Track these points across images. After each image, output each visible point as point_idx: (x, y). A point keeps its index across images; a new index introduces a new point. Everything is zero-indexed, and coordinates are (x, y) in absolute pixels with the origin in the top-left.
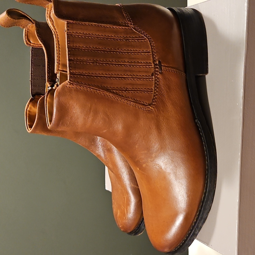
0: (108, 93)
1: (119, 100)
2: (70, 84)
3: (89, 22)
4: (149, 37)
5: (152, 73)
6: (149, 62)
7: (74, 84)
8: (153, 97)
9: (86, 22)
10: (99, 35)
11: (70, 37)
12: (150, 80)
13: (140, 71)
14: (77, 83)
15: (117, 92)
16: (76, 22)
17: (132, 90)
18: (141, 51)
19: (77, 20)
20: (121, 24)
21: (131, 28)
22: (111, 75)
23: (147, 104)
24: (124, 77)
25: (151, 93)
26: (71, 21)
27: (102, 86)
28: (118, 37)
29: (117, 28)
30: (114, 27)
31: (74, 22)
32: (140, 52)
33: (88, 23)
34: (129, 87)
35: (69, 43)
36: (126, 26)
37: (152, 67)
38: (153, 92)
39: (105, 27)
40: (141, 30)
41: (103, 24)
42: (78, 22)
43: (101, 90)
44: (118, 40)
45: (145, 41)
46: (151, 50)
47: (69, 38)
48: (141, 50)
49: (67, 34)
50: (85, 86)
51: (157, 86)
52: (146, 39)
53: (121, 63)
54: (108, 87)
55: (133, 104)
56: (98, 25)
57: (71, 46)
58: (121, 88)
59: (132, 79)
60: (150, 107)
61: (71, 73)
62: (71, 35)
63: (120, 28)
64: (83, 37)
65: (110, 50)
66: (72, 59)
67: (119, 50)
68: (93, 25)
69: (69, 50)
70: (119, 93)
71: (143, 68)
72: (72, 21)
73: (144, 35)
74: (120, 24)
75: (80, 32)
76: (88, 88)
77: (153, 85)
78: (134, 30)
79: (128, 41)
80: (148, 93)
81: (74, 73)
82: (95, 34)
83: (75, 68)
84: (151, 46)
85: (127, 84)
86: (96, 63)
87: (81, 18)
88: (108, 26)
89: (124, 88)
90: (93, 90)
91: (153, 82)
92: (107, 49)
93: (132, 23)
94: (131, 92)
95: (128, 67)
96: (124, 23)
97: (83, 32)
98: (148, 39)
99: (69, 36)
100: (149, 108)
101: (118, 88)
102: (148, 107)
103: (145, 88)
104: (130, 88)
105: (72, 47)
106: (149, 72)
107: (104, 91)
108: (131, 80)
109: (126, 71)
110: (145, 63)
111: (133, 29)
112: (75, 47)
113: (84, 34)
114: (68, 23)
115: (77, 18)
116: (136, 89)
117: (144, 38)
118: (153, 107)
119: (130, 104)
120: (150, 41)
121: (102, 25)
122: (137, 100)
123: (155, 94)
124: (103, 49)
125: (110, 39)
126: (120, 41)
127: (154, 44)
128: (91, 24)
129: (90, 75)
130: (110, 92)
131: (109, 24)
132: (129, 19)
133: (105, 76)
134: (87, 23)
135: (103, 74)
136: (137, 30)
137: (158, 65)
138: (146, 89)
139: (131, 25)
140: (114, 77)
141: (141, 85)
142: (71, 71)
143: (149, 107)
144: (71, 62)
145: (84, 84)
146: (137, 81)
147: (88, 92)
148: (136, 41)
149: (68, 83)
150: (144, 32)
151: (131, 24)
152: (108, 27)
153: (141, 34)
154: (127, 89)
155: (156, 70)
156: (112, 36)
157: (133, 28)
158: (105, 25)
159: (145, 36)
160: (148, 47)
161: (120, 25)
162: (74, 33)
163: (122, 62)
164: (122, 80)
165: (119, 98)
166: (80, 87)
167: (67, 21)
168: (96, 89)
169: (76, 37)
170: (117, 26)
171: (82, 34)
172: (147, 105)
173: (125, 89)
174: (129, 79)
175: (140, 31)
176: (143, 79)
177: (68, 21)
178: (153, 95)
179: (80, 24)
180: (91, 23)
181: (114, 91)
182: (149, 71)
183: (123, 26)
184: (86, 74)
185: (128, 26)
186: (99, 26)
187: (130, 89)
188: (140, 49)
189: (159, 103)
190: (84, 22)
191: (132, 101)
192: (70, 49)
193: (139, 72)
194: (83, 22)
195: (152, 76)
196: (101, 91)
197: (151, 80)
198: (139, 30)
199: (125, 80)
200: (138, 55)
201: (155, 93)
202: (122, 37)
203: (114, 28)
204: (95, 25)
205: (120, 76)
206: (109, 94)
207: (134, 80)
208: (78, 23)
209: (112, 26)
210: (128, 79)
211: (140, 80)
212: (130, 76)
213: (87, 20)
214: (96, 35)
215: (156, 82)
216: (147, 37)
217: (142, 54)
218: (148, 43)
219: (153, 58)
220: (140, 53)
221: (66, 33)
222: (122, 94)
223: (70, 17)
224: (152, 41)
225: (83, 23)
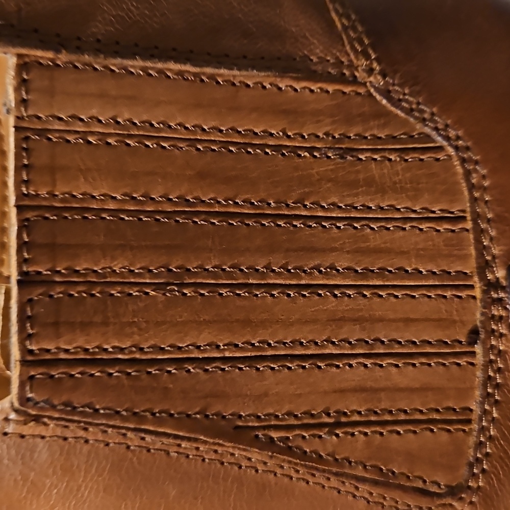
0: (239, 449)
1: (298, 479)
2: (22, 419)
3: (144, 58)
4: (458, 138)
5: (470, 327)
6: (459, 269)
7: (50, 418)
8: (471, 452)
9: (133, 56)
10: (204, 130)
11: (31, 145)
12: (458, 364)
13: (412, 316)
14: (67, 413)
15: (288, 438)
16: (73, 57)
17: (368, 423)
18: (415, 211)
19: (79, 50)
20: (319, 68)
21: (369, 91)
22: (259, 349)
23: (439, 485)
24: (327, 351)
25: (464, 431)
26: (39, 53)
27: (207, 416)
28: (303, 137)
29: (296, 90)
30: (281, 85)
31: (63, 57)
32: (413, 216)
33: (140, 63)
34: (353, 405)
35: (26, 183)
36: (341, 79)
37: (474, 298)
38: (475, 426)
39: (234, 84)
40: (418, 104)
41: (223, 71)
42: (87, 58)
43: (202, 437)
44: (299, 156)
45: (438, 160)
46: (468, 209)
47: (26, 150)
48: (417, 208)
49: (17, 128)
50: (111, 423)
51: (493, 395)
52: (441, 148)
53: (315, 278)
54: (240, 417)
55: (371, 494)
56: (195, 75)
57: (37, 195)
58: (312, 416)
59: (368, 362)
60: (454, 503)
61: (30, 358)
62: (42, 132)
63: (312, 91)
64: (109, 144)
65: (258, 207)
66: (39, 273)
67: (305, 206)
68: (169, 74)
69: (27, 220)
70: (300, 442)
71: (426, 299)
72: (50, 55)
73: (436, 129)
74: (314, 68)
75: (94, 112)
76: (129, 434)
77: (472, 388)
78: (384, 102)
79: (349, 158)
80: (449, 431)
81: (48, 357)
82: (180, 124)
83: (56, 324)
84: (471, 187)
85: (342, 391)
86: (182, 285)
87: (100, 37)
88: (251, 77)
89: (328, 415)
90: (157, 439)
91: (475, 375)
92: (241, 206)
93: (375, 65)
94: (360, 432)
95: (349, 296)
96: (334, 65)
97: (111, 114)
98: (457, 148)
99: (27, 139)
100: (451, 505)
101: (296, 416)
102: (444, 505)
103: (433, 406)
104: (359, 413)
105: (45, 203)
106: (455, 322)
107: (221, 442)
108: (365, 366)
109: (339, 320)
110: (434, 273)
111: (378, 97)
112: (63, 200)
113: (118, 123)
114: (23, 66)
115: (79, 39)
116: (390, 412)
117: (434, 141)
118: (471, 503)
119: (354, 496)
120: (463, 161)
121: (220, 75)
122: (393, 473)
123: (484, 435)
124: (219, 202)
125: (262, 147)
126: (312, 160)
127: (484, 177)
128: (160, 72)
129: (144, 357)
130: (255, 442)
131: (253, 68)
132: (361, 42)
133: (227, 354)
134: (136, 64)
135: (218, 347)
136: (400, 100)
137: (503, 288)
138: (437, 411)
139: (369, 76)
140: (275, 358)
141: (411, 390)
142: (34, 348)
143: (449, 500)
144: (36, 293)
145: (105, 416)
146: (394, 370)
147: (130, 455)
148: (390, 160)
149: (13, 416)
150: (433, 114)
151: (370, 71)
152: (248, 86)
153: (419, 126)
154: (343, 419)
155: (493, 316)
156: (271, 135)
157: (376, 89)
158: (234, 76)
159: (440, 135)
160: (452, 193)
161: (313, 76)
162: (60, 119)
163: (320, 272)
164: (316, 370)
165: (297, 471)
166: (86, 429)
167: (19, 56)
168: (176, 437)
169: (68, 141)
170: (298, 79)
171: (107, 125)
172: (439, 496)
173: (331, 420)
174: (353, 362)
175: (414, 106)
176: (424, 360)
177: (24, 51)
178: (472, 440)
179: (96, 69)
180: (160, 65)
181: (275, 435)
182: (457, 318)
183: (330, 79)
184: (120, 356)
185: (354, 81)
186: (202, 81)
187: (356, 418)
188: (414, 199)
189: (499, 480)
190: (119, 61)
191: (363, 480)
192: (30, 215)
193: (408, 321)
194: (115, 57)
195: (472, 343)
196: (205, 442)
197: (462, 362)
198: (407, 101)
199: (334, 369)
200: (401, 233)
201: (483, 430)
202: (321, 135)
203: (280, 89)
204: (180, 73)
205: (307, 348)
206: (244, 453)
207: (381, 366)
208: (85, 64)
209: (272, 80)
210: (351, 366)
211: (411, 368)
212: (362, 348)
213: (136, 45)
214: (186, 128)
215: (491, 374)
216: (447, 138)
217: (421, 230)
218: (455, 174)
219: (481, 249)
220: (414, 224)
221: (11, 121)
222: (316, 444)
223: (36, 31)
224: (476, 163)
225: (115, 63)
